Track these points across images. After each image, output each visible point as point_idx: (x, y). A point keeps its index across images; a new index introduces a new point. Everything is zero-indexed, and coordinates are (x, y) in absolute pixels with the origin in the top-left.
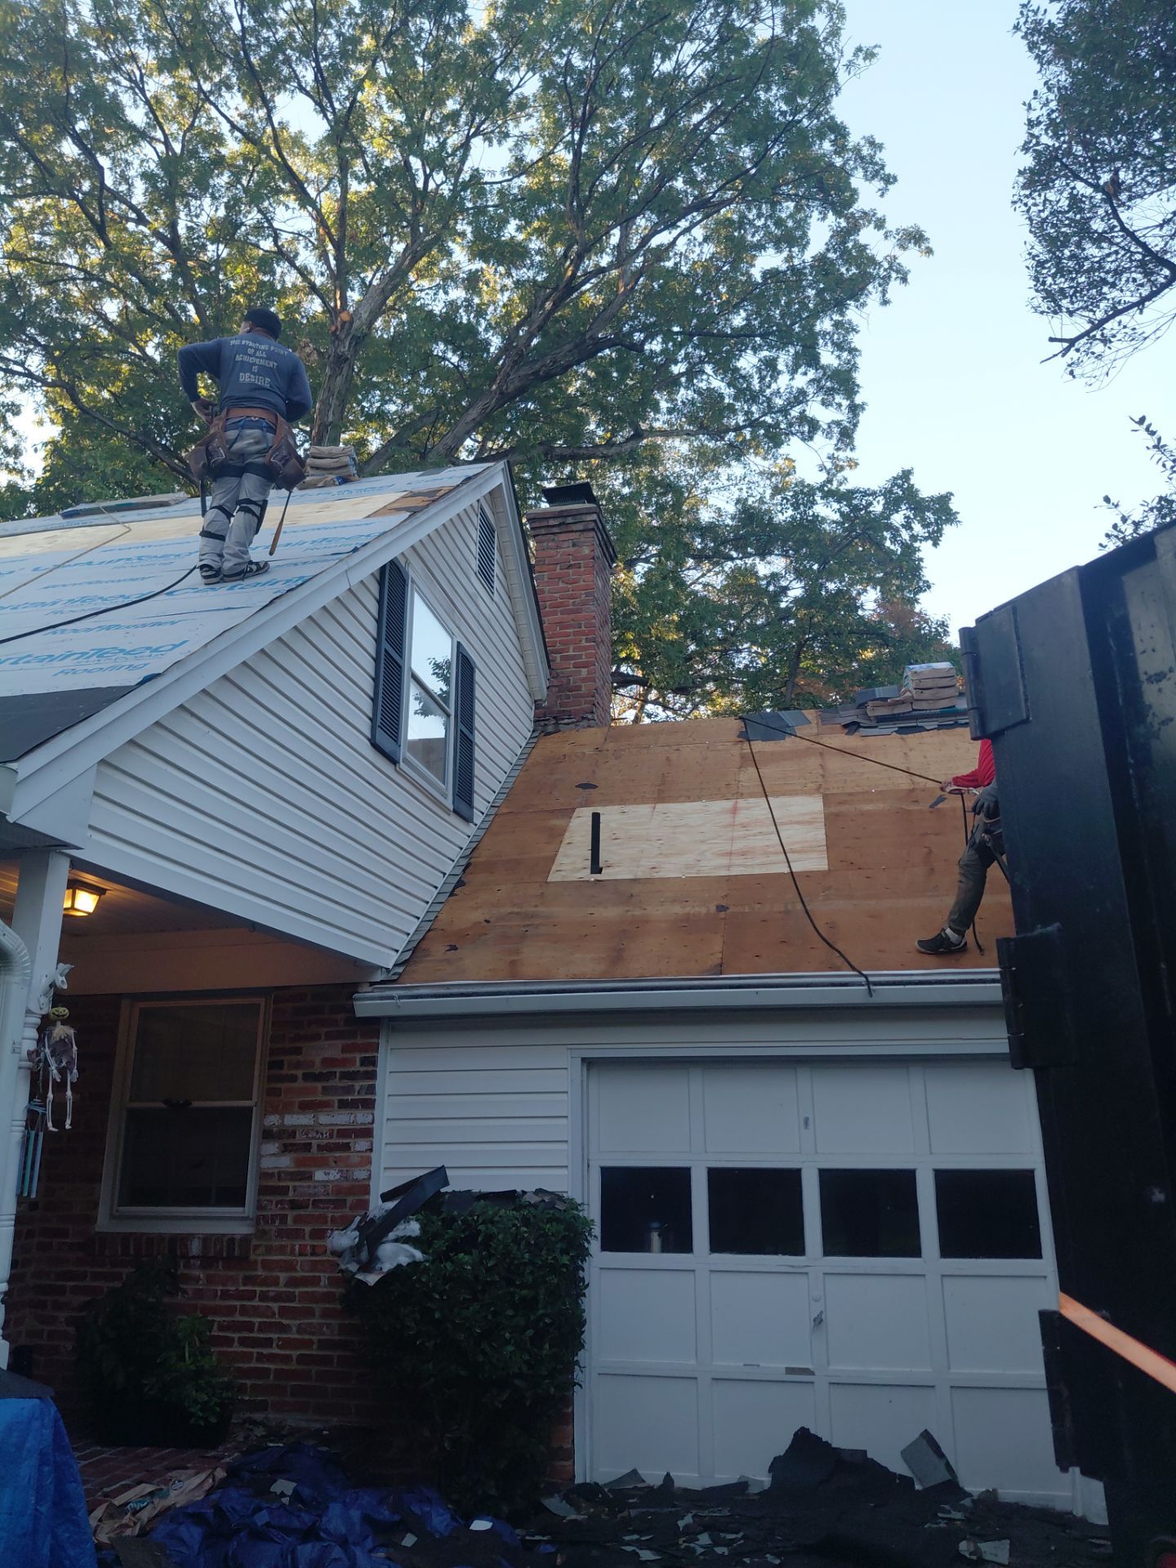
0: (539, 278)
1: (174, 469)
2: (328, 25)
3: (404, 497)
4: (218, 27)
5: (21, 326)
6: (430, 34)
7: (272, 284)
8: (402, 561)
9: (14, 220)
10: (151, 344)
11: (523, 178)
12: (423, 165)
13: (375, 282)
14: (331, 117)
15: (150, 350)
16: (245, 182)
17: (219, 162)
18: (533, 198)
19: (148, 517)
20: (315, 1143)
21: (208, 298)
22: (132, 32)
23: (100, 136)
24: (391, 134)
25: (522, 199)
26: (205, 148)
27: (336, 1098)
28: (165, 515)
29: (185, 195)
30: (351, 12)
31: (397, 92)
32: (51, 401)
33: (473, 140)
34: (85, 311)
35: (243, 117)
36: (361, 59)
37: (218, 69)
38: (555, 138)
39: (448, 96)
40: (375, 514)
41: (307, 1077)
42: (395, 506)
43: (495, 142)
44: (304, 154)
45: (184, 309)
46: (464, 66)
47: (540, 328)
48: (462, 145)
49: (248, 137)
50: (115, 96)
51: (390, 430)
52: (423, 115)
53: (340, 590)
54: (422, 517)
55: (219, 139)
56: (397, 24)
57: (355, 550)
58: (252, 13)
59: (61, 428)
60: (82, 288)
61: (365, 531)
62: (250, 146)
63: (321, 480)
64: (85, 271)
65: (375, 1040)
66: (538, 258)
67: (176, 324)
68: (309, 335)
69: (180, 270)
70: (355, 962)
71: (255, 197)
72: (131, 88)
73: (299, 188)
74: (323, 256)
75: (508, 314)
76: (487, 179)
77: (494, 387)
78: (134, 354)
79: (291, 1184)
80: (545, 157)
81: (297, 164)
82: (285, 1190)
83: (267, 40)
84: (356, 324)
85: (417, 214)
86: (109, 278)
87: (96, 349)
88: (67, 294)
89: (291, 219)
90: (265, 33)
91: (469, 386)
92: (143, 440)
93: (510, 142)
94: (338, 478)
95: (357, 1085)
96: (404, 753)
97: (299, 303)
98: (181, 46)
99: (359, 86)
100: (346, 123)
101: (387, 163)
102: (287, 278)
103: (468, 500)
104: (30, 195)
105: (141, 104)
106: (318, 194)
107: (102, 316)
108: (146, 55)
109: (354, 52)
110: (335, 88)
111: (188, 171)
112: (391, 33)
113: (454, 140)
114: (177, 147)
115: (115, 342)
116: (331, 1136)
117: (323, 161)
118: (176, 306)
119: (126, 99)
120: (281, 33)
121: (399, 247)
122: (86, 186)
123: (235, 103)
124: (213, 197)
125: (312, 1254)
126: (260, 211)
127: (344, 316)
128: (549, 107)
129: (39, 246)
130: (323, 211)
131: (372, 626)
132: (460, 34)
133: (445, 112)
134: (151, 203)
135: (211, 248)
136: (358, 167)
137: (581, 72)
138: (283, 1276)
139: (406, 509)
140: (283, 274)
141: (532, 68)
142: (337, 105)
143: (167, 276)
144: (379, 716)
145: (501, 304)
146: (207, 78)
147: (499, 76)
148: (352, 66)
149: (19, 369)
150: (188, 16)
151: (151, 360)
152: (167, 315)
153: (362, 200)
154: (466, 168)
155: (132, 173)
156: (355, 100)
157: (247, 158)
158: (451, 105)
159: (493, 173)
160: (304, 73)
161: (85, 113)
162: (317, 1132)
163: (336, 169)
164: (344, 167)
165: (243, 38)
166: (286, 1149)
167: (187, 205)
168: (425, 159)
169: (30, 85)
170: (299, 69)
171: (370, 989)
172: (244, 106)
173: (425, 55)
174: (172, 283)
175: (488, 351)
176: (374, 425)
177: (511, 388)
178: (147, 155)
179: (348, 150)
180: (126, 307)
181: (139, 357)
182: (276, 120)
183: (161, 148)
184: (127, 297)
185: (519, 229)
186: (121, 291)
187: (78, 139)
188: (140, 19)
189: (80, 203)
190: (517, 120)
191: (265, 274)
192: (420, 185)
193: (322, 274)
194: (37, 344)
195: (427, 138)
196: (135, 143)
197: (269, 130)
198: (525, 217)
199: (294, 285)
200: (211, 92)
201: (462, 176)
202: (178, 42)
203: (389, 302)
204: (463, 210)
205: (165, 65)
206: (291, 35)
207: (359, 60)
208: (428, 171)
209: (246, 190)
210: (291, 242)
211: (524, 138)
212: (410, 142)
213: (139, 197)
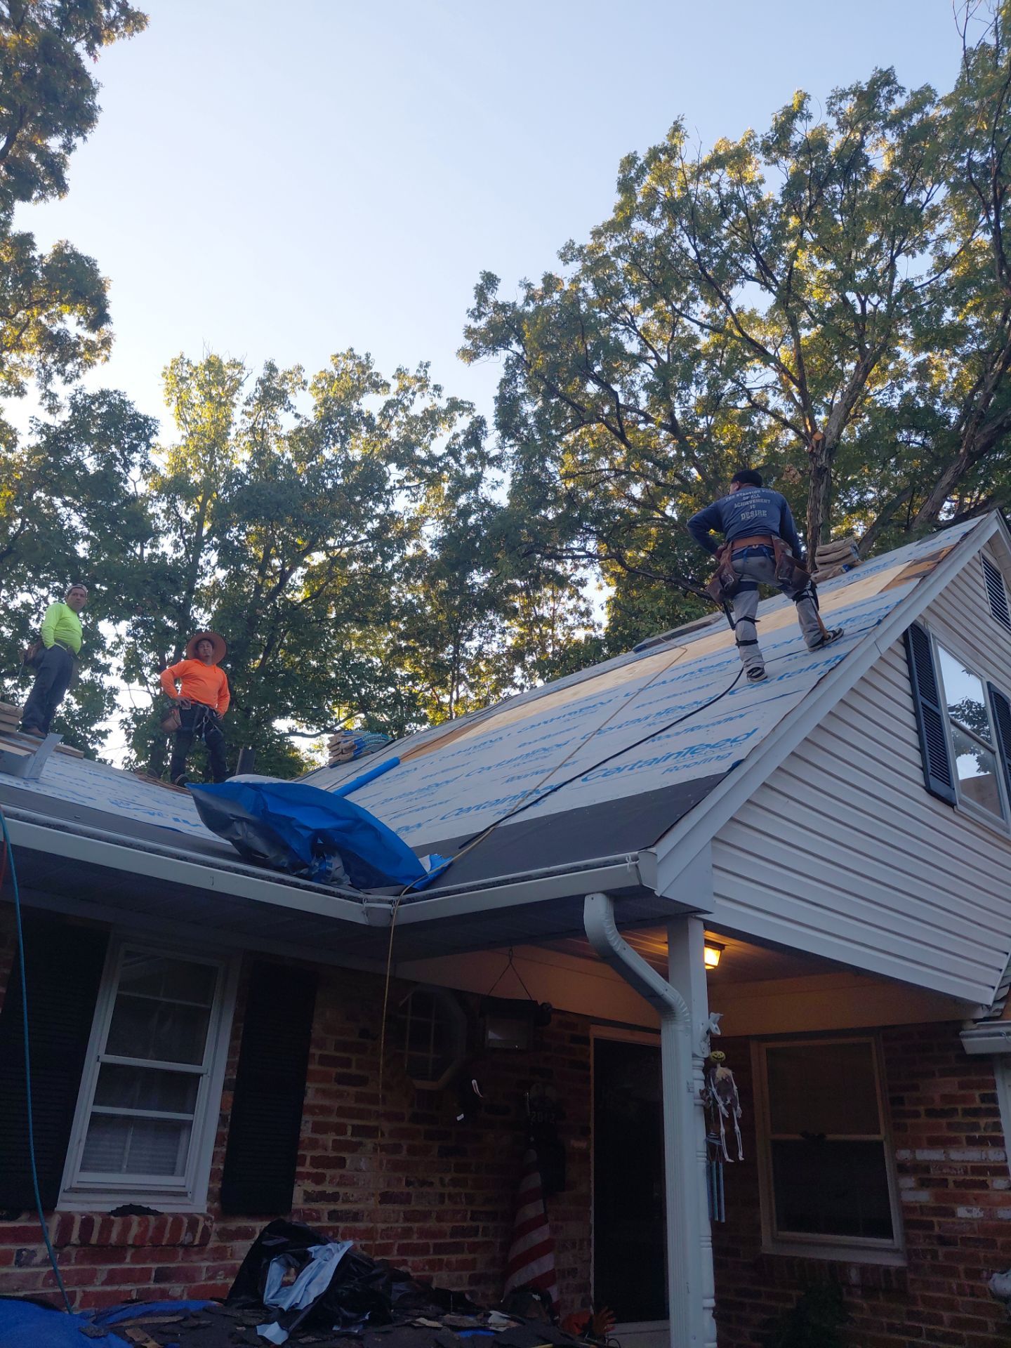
0: (983, 347)
1: (701, 596)
2: (760, 223)
3: (909, 566)
4: (678, 261)
5: (579, 522)
6: (843, 194)
7: (754, 432)
8: (921, 622)
9: (564, 451)
10: (668, 507)
11: (948, 271)
12: (858, 296)
13: (836, 401)
14: (775, 289)
15: (669, 512)
16: (718, 364)
17: (697, 356)
18: (962, 284)
19: (697, 637)
20: (951, 1179)
21: (706, 460)
22: (621, 291)
23: (609, 370)
24: (827, 282)
25: (952, 288)
26: (685, 350)
27: (963, 1135)
28: (709, 632)
29: (676, 389)
30: (776, 206)
31: (824, 249)
32: (605, 570)
33: (897, 259)
34: (619, 499)
35: (707, 317)
36: (791, 236)
37: (685, 290)
38: (969, 227)
39: (868, 233)
40: (887, 587)
41: (931, 1113)
42: (902, 576)
43: (917, 252)
44: (759, 325)
45: (689, 474)
46: (877, 205)
47: (995, 388)
48: (888, 267)
49: (715, 330)
50: (616, 339)
51: (873, 515)
52: (850, 255)
53: (873, 660)
54: (931, 579)
55: (694, 340)
56: (814, 198)
57: (879, 622)
58: (702, 240)
59: (615, 588)
60: (615, 482)
61: (883, 604)
62: (717, 335)
63: (829, 573)
64: (616, 470)
65: (991, 1077)
66: (979, 331)
67: (686, 486)
68: (791, 460)
69: (682, 445)
70: (955, 1000)
71: (728, 372)
72: (627, 329)
73: (760, 351)
74: (790, 397)
75: (960, 386)
76: (916, 284)
77: (962, 451)
78: (658, 519)
79: (935, 1219)
80: (965, 247)
81: (755, 334)
82: (930, 1226)
83: (716, 255)
84: (829, 439)
85: (861, 335)
86: (633, 470)
87: (630, 523)
88: (606, 489)
89: (759, 377)
90: (714, 250)
91: (937, 458)
92: (675, 580)
93: (931, 247)
94: (844, 567)
95: (983, 1122)
96: (959, 795)
97: (777, 439)
98: (656, 286)
99: (794, 257)
100: (789, 289)
101: (828, 305)
102: (763, 423)
103: (970, 553)
104: (571, 430)
105: (634, 337)
106: (776, 350)
107: (631, 498)
108: (632, 303)
109: (784, 234)
110: (774, 266)
111: (675, 371)
112: (811, 207)
113: (881, 265)
114: (664, 357)
115: (643, 513)
116: (966, 1172)
117: (775, 324)
118: (682, 473)
119: (624, 338)
120: (726, 244)
121: (851, 367)
122: (606, 409)
123: (701, 309)
124: (698, 383)
125: (972, 1295)
126: (733, 381)
127: (817, 437)
128: (959, 205)
129: (582, 463)
130: (783, 361)
131: (906, 685)
132: (868, 183)
133: (868, 246)
134: (652, 405)
135: (702, 421)
136: (805, 317)
137: (983, 165)
138: (946, 1315)
139: (916, 576)
140: (760, 421)
141: (937, 181)
142: (778, 278)
143: (672, 453)
144: (929, 764)
145: (951, 380)
146: (678, 300)
147: (908, 200)
148: (785, 245)
149: (582, 553)
150: (658, 263)
151: (671, 519)
152: (677, 482)
153: (813, 341)
154: (895, 283)
155: (636, 388)
156: (792, 267)
157: (716, 346)
158: (872, 239)
159: (921, 278)
160: (748, 265)
161: (598, 359)
162: (950, 1168)
163: (786, 328)
164: (794, 323)
165: (699, 259)
166: (923, 1184)
167: (680, 396)
168: (859, 290)
169: (561, 356)
170: (744, 265)
171: (974, 1026)
172: (707, 309)
173: (841, 212)
174: (678, 458)
175: (948, 422)
176: (856, 516)
177: (978, 446)
178: (646, 371)
179: (793, 308)
180: (647, 486)
181: (661, 520)
182: (733, 308)
183: (653, 362)
184: (646, 477)
185: (955, 313)
186: (642, 475)
187: (597, 379)
188: (625, 279)
189: (607, 424)
190: (933, 228)
191: (745, 425)
192: (859, 311)
193: (790, 410)
194: (591, 532)
195: (857, 273)
196: (636, 366)
197: (729, 318)
198: (959, 302)
199: (770, 427)
200: (682, 308)
201: (894, 290)
202: (654, 285)
203: (852, 413)
204: (901, 316)
205: (646, 304)
206: (734, 243)
207: (788, 239)
208: (863, 298)
209: (720, 369)
210: (761, 395)
211: (942, 238)
212: (843, 281)
213: (643, 404)
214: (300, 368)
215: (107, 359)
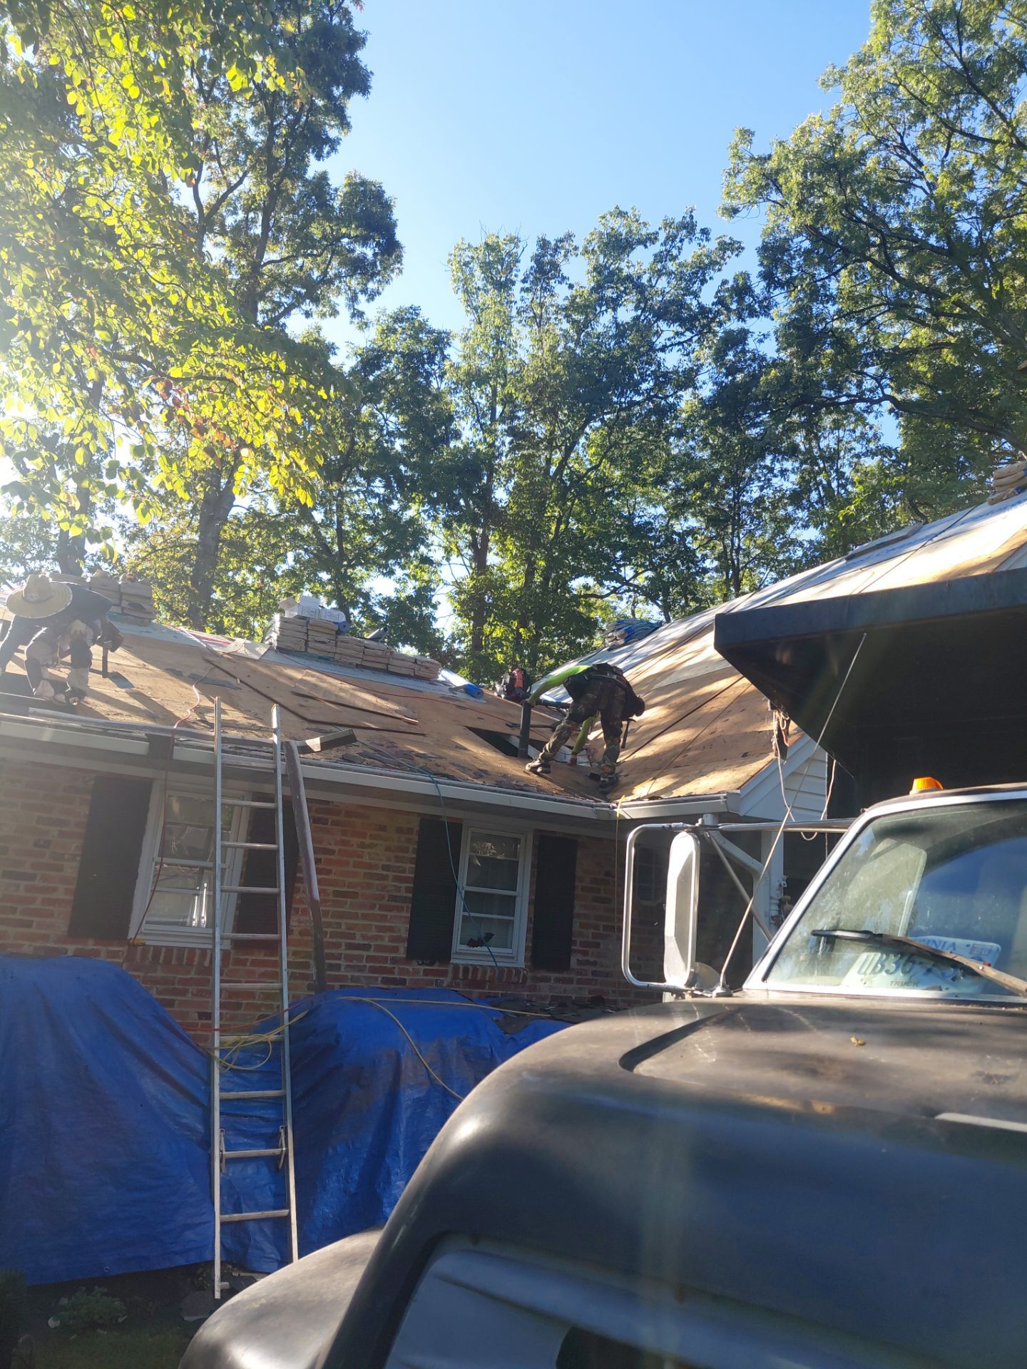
214: (569, 237)
215: (401, 271)
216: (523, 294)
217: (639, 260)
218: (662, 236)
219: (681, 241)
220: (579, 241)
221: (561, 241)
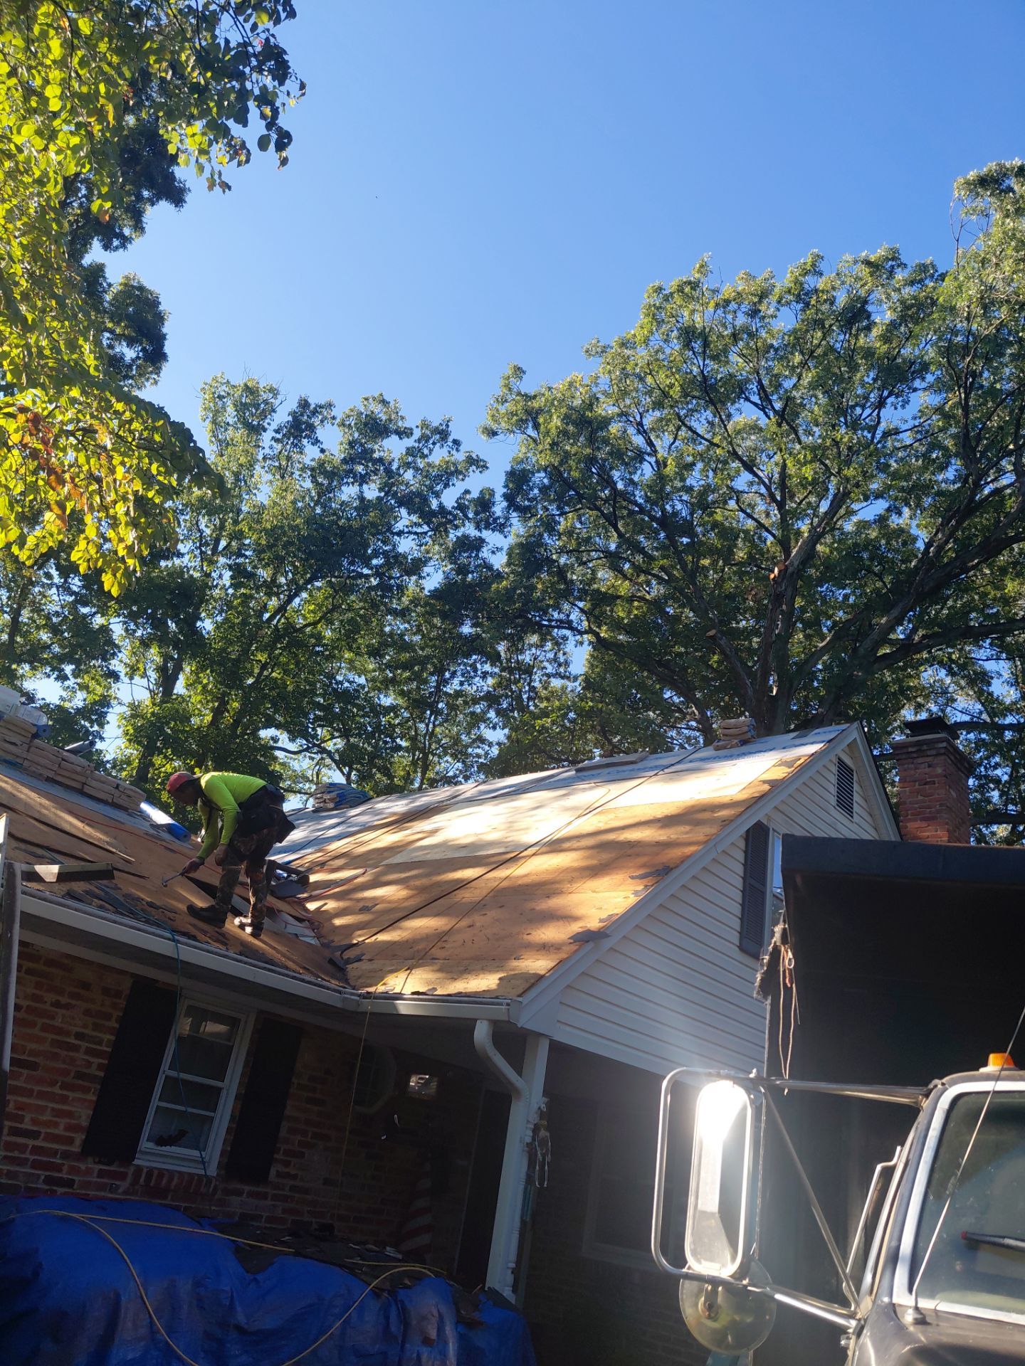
214: (329, 406)
216: (273, 442)
217: (393, 448)
218: (417, 433)
219: (434, 444)
220: (338, 412)
221: (321, 407)
